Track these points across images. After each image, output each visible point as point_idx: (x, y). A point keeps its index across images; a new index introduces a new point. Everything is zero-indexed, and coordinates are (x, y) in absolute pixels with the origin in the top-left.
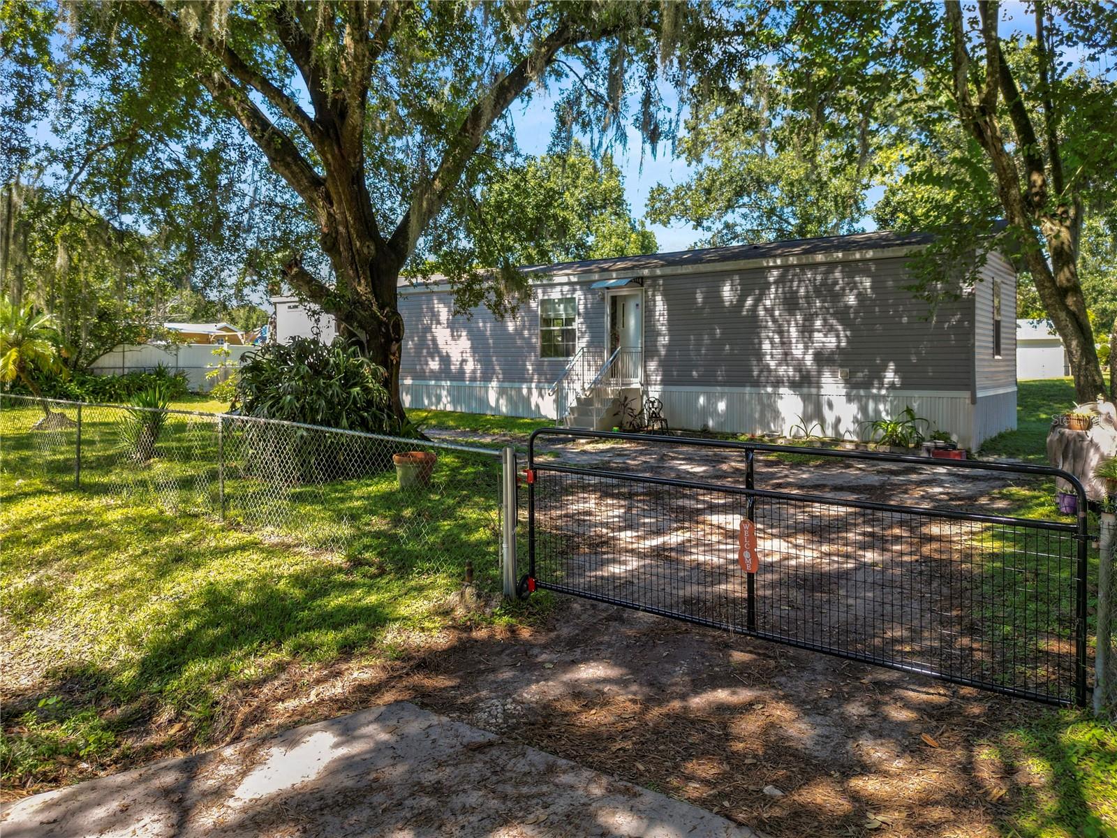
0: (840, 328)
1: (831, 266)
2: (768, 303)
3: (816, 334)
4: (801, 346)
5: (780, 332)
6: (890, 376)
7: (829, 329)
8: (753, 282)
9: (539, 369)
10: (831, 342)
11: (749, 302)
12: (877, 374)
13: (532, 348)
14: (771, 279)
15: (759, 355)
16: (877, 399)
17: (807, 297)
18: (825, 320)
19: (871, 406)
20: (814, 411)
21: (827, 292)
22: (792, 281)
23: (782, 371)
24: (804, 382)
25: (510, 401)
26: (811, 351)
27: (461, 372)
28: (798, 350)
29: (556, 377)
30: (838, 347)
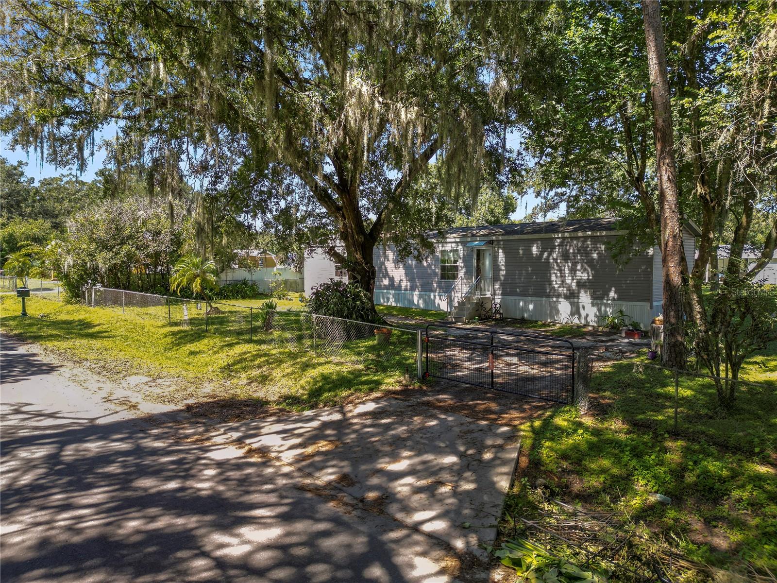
0: (589, 269)
1: (586, 238)
2: (555, 256)
3: (578, 272)
4: (570, 278)
5: (561, 271)
6: (612, 294)
7: (584, 270)
8: (548, 246)
9: (439, 286)
10: (585, 276)
11: (545, 255)
12: (606, 293)
13: (436, 274)
14: (556, 244)
15: (550, 282)
16: (606, 305)
17: (574, 253)
18: (582, 266)
19: (603, 308)
20: (576, 311)
21: (584, 252)
22: (566, 245)
23: (561, 290)
24: (572, 296)
25: (425, 301)
26: (575, 281)
27: (400, 286)
28: (568, 280)
29: (448, 290)
30: (588, 279)
